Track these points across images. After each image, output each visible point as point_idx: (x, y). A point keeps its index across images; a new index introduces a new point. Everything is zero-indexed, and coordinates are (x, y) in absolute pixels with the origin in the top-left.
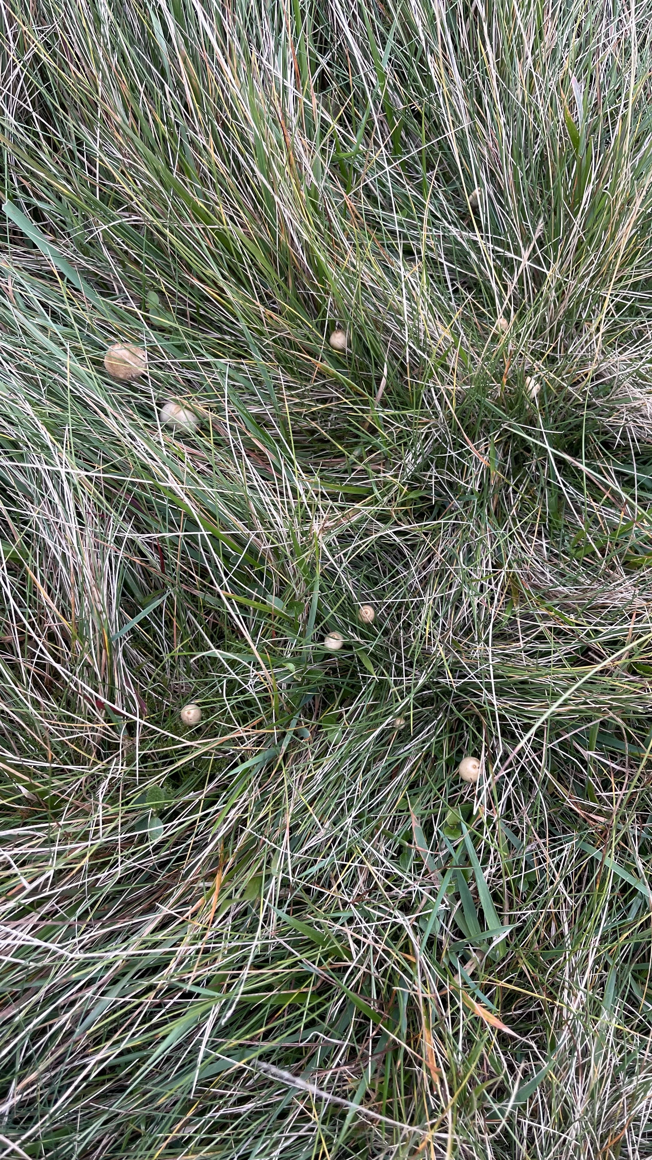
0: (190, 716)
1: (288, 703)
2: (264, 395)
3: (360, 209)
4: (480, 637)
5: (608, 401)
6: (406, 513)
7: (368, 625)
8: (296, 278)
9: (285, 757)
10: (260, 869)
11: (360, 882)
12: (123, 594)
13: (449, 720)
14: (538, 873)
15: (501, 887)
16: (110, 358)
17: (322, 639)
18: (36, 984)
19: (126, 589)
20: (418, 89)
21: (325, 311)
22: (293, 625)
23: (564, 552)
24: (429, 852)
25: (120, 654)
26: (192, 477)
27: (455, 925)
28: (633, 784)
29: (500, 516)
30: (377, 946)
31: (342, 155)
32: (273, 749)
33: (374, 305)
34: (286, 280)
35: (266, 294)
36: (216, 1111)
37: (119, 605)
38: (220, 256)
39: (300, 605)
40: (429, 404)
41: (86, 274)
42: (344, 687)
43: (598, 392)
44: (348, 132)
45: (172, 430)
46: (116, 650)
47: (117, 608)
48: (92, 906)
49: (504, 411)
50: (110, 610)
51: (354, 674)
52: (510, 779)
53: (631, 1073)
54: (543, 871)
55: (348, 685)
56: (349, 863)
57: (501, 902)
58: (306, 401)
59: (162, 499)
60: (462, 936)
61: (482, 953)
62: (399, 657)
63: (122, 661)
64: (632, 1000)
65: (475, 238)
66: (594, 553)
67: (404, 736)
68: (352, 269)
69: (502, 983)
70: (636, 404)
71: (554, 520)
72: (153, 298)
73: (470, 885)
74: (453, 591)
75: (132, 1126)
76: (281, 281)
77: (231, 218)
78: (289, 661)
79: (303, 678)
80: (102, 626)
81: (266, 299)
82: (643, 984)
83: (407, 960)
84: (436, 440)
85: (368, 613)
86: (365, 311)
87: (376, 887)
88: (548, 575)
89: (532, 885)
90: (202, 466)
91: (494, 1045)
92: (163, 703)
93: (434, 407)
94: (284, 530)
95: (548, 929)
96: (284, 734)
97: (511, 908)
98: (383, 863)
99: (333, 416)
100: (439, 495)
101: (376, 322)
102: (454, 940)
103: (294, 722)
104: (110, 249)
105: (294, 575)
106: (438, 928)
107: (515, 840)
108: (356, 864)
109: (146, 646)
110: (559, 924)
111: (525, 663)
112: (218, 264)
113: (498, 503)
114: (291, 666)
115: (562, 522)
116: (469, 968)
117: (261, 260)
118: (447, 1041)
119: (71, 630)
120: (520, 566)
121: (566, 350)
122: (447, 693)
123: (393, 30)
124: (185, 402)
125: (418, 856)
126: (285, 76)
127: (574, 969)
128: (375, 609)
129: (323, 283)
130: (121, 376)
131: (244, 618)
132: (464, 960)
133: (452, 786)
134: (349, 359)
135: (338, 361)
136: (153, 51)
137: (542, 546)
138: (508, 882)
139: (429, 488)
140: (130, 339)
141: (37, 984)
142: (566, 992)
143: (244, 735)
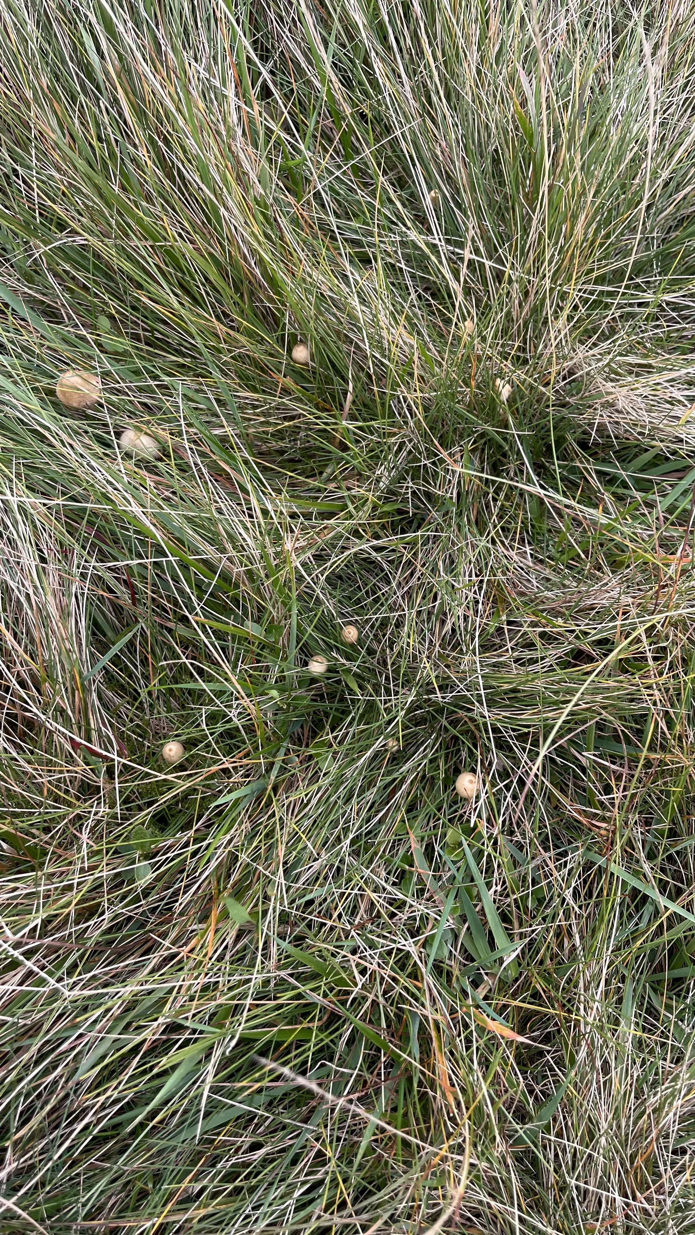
0: (172, 753)
1: (274, 732)
2: (228, 416)
3: (312, 218)
4: (468, 648)
5: (581, 399)
6: (383, 527)
7: (352, 645)
8: (252, 293)
9: (275, 789)
10: (256, 905)
11: (362, 911)
12: (94, 634)
13: (444, 739)
14: (545, 889)
15: (509, 906)
16: (62, 385)
17: (306, 664)
18: (25, 1042)
19: (95, 628)
20: (365, 93)
21: (285, 324)
22: (274, 651)
23: (549, 557)
24: (431, 873)
25: (94, 695)
26: (157, 503)
27: (463, 950)
28: (633, 785)
29: (481, 525)
30: (382, 972)
31: (291, 163)
32: (261, 781)
33: (335, 315)
34: (242, 295)
35: (223, 312)
36: (227, 1161)
37: (89, 644)
38: (170, 273)
39: (279, 629)
40: (400, 414)
41: (31, 302)
42: (333, 713)
43: (571, 390)
44: (297, 141)
45: (131, 458)
46: (90, 691)
47: (87, 646)
48: (81, 957)
49: (477, 416)
50: (80, 651)
51: (342, 700)
52: (508, 791)
53: (655, 1084)
54: (550, 886)
55: (337, 710)
56: (349, 891)
57: (510, 922)
58: (272, 420)
59: (127, 529)
60: (473, 960)
61: (493, 975)
62: (387, 678)
63: (97, 702)
64: (652, 1011)
65: (434, 242)
66: (579, 556)
67: (398, 759)
68: (308, 279)
69: (517, 1003)
70: (610, 398)
71: (537, 524)
72: (104, 322)
73: (476, 906)
74: (437, 603)
75: (139, 1184)
76: (237, 297)
77: (180, 235)
78: (272, 688)
79: (289, 705)
80: (72, 666)
81: (223, 317)
82: (662, 995)
83: (416, 987)
84: (410, 451)
85: (351, 633)
86: (326, 322)
87: (379, 915)
88: (534, 581)
89: (540, 901)
90: (167, 493)
91: (512, 1066)
92: (144, 745)
93: (405, 416)
94: (257, 553)
95: (561, 946)
96: (272, 764)
97: (521, 925)
98: (384, 889)
99: (302, 434)
100: (417, 507)
101: (338, 333)
102: (465, 965)
103: (283, 751)
104: (56, 275)
105: (271, 599)
106: (446, 953)
107: (518, 856)
108: (356, 891)
109: (122, 687)
110: (570, 936)
111: (515, 672)
112: (169, 283)
113: (478, 512)
114: (274, 693)
115: (545, 527)
116: (482, 992)
117: (214, 276)
118: (461, 1062)
119: (41, 674)
120: (504, 574)
121: (536, 347)
122: (440, 710)
123: (334, 32)
124: (144, 427)
125: (420, 880)
126: (224, 84)
127: (589, 983)
128: (358, 629)
129: (279, 294)
130: (75, 405)
131: (223, 649)
132: (476, 984)
133: (451, 807)
134: (314, 373)
135: (303, 376)
136: (87, 67)
137: (525, 552)
138: (515, 900)
139: (405, 500)
140: (83, 367)
141: (28, 1042)
142: (582, 1007)
143: (230, 766)
